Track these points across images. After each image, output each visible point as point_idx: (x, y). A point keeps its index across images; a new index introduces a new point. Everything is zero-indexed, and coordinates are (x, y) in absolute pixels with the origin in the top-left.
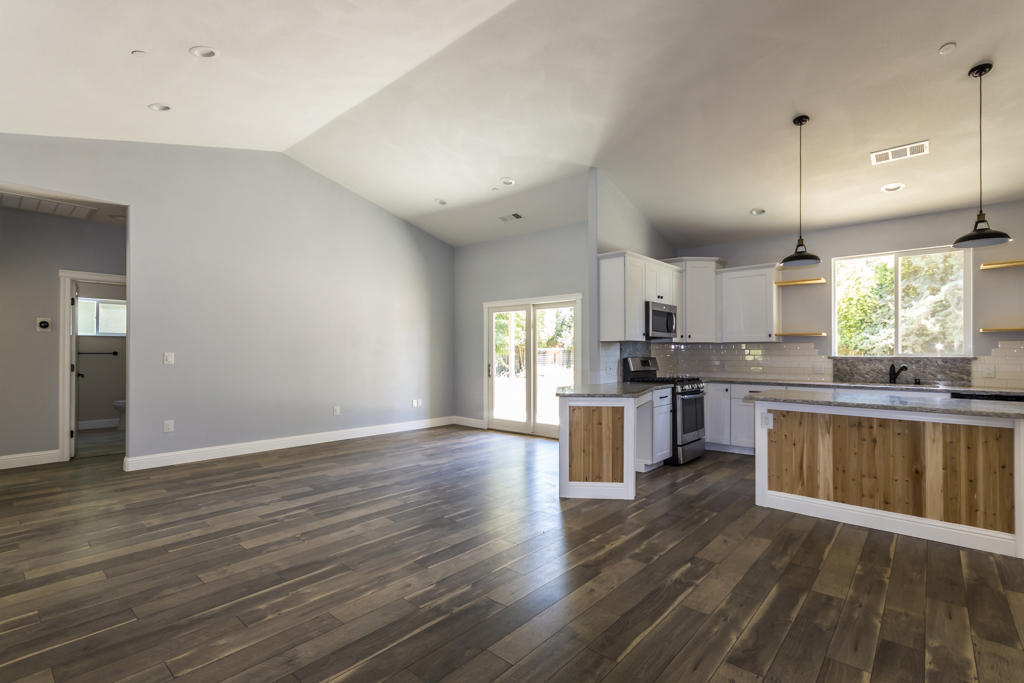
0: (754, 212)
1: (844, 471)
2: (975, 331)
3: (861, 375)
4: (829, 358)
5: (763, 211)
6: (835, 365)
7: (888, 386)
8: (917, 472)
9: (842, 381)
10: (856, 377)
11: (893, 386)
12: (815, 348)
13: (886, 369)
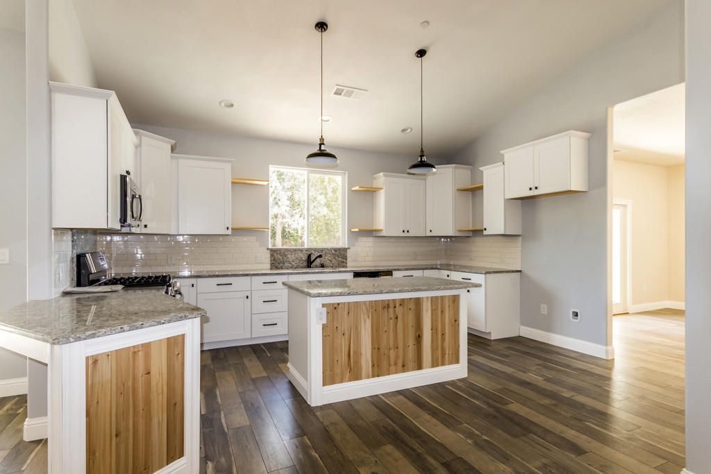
0: (223, 104)
1: (379, 349)
2: (350, 231)
3: (289, 262)
4: (268, 249)
5: (232, 105)
6: (272, 255)
7: (305, 271)
8: (419, 336)
9: (277, 268)
10: (287, 264)
11: (308, 270)
12: (257, 241)
13: (305, 258)
